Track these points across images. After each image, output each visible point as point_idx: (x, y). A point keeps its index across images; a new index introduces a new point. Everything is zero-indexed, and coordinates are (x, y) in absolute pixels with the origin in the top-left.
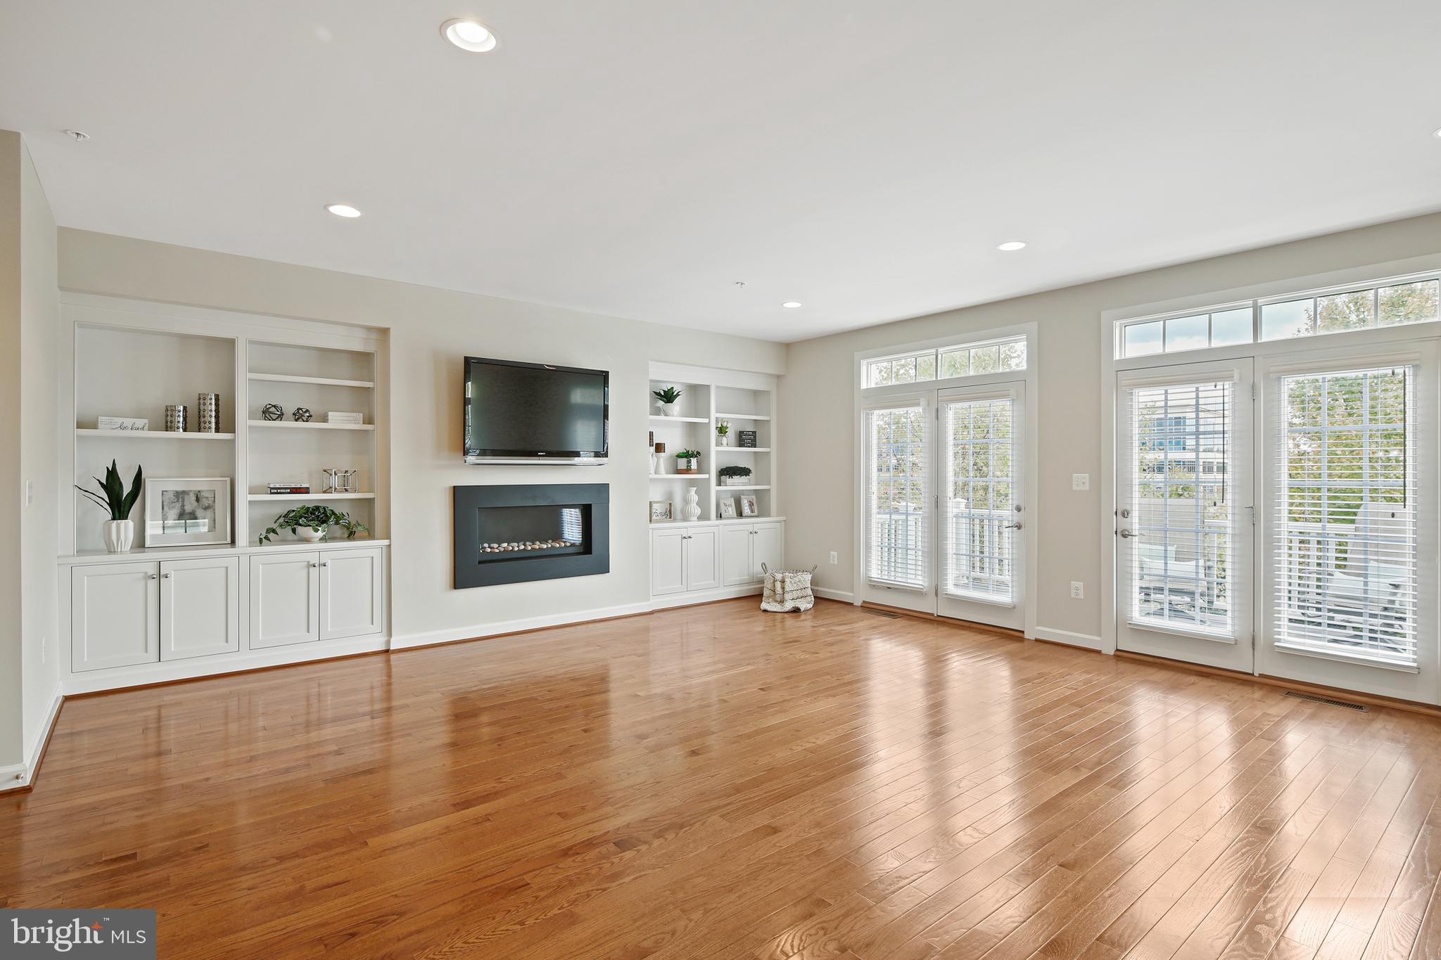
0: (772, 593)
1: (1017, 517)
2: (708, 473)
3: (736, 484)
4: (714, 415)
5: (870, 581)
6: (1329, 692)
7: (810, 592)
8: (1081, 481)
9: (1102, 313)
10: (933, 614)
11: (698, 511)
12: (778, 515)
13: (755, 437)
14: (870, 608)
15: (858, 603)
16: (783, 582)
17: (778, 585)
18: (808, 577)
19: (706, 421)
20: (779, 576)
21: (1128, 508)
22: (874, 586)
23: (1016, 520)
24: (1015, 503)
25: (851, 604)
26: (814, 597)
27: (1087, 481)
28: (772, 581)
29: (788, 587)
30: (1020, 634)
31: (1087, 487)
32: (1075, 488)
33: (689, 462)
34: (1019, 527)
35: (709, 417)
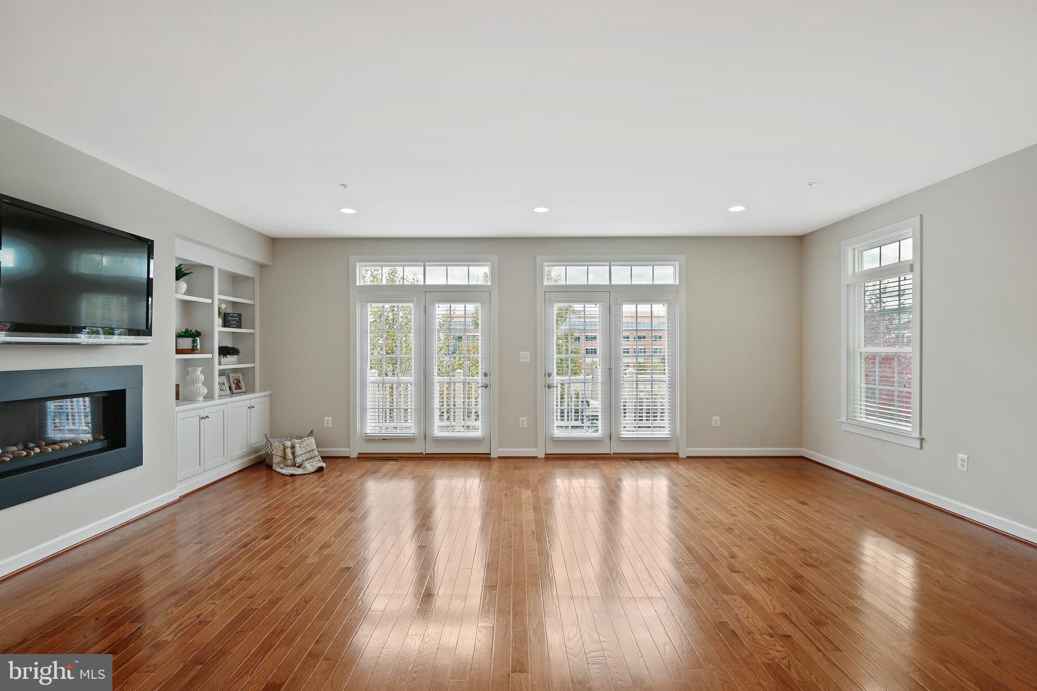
0: (282, 459)
1: (486, 380)
2: (212, 353)
3: (230, 362)
4: (217, 297)
5: (366, 436)
6: (641, 456)
7: (317, 453)
8: (525, 356)
9: (537, 257)
10: (422, 454)
11: (205, 391)
12: (262, 390)
13: (240, 319)
14: (364, 457)
15: (354, 455)
16: (293, 447)
17: (289, 451)
18: (312, 440)
19: (210, 301)
20: (288, 444)
21: (551, 371)
22: (370, 439)
23: (484, 381)
24: (484, 371)
25: (348, 457)
26: (321, 457)
27: (529, 356)
28: (282, 448)
29: (298, 451)
30: (488, 456)
31: (528, 360)
32: (522, 360)
33: (194, 342)
34: (486, 387)
35: (212, 297)
